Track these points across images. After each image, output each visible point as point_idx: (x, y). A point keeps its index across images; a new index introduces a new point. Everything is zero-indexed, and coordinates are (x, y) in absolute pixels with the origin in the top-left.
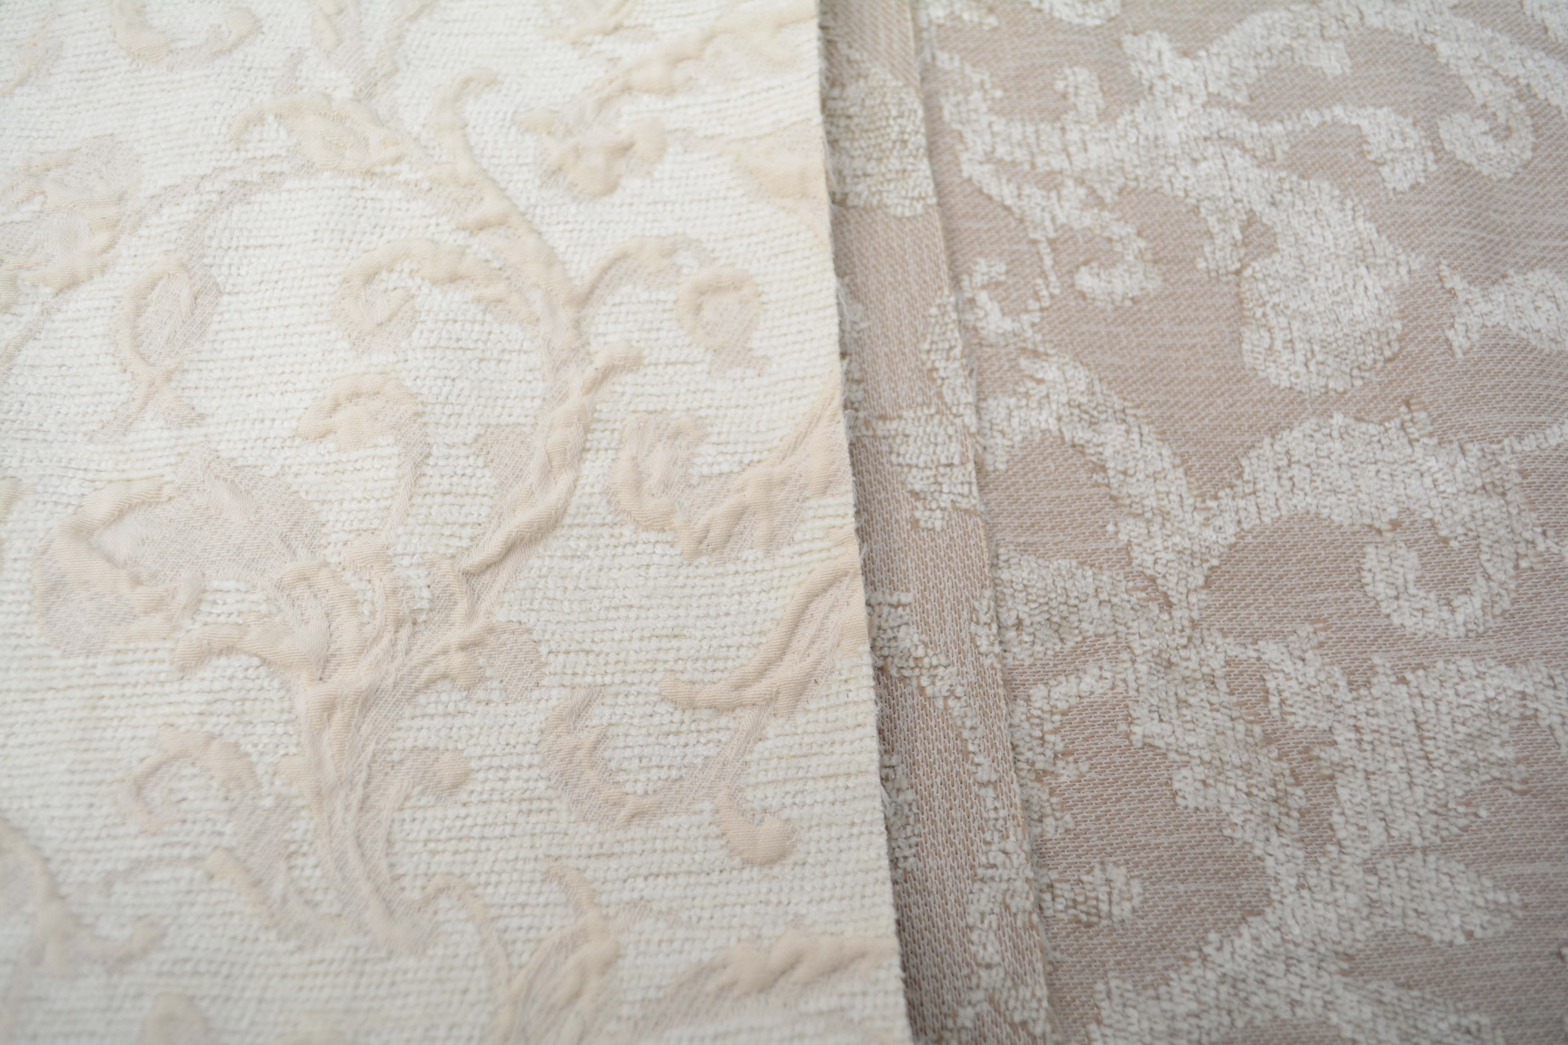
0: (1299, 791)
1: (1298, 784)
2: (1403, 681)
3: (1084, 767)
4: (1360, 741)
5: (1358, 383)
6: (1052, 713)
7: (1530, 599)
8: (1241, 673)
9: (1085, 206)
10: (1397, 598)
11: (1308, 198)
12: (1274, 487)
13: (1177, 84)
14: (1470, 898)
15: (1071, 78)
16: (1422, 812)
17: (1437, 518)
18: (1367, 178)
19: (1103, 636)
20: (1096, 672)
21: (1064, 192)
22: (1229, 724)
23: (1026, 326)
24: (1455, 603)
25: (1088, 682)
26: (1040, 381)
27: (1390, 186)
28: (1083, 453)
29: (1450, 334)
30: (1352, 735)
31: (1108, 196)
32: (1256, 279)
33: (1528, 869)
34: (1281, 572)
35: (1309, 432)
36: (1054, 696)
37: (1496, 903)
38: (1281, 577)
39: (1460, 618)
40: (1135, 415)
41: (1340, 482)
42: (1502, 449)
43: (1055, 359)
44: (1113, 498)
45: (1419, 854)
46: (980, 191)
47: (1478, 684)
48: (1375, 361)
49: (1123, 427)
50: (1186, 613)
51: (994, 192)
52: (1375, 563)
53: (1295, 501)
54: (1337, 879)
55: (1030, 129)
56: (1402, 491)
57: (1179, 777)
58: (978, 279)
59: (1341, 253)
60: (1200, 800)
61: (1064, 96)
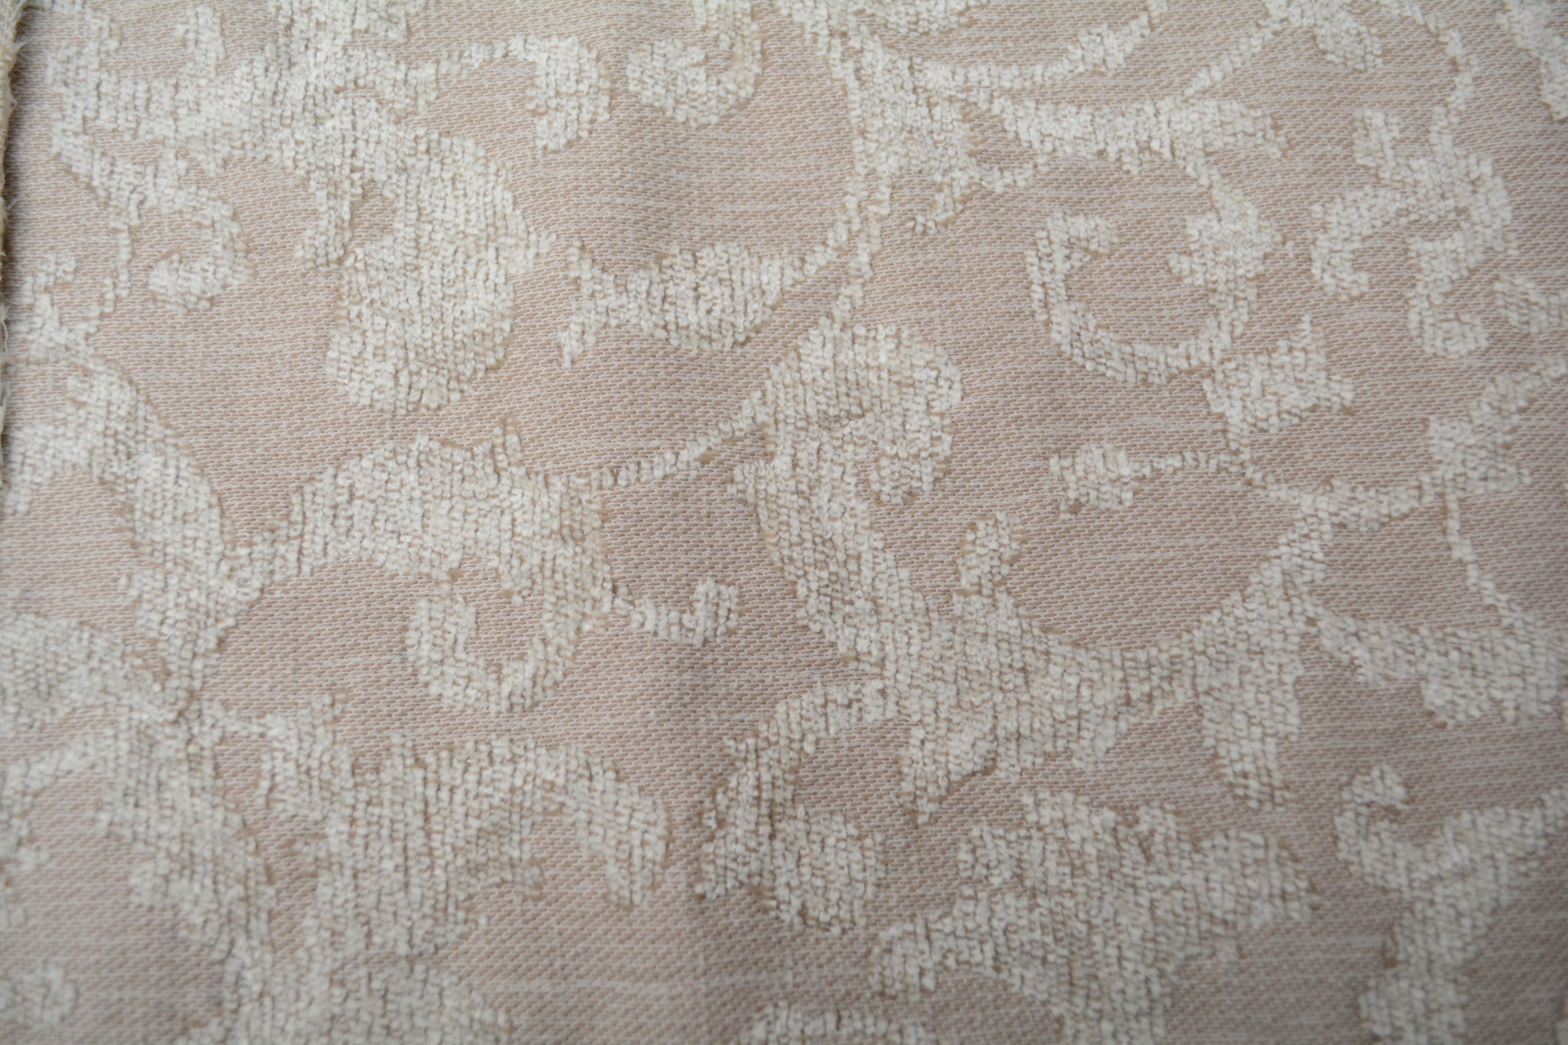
0: (270, 891)
1: (270, 881)
2: (419, 762)
3: (44, 856)
4: (352, 835)
5: (455, 397)
6: (24, 794)
7: (586, 670)
8: (236, 753)
9: (181, 183)
10: (442, 662)
11: (448, 161)
12: (325, 528)
13: (322, 19)
14: (455, 1015)
15: (193, 21)
16: (416, 916)
17: (503, 568)
18: (520, 133)
19: (92, 707)
20: (80, 747)
21: (163, 166)
22: (209, 812)
23: (80, 339)
24: (505, 671)
25: (70, 759)
26: (81, 405)
27: (540, 144)
28: (113, 492)
29: (563, 336)
30: (345, 827)
31: (211, 169)
32: (357, 270)
33: (523, 986)
34: (312, 632)
35: (380, 460)
36: (33, 773)
37: (482, 1022)
38: (310, 638)
39: (506, 689)
40: (175, 446)
41: (407, 522)
42: (589, 484)
43: (103, 377)
44: (134, 545)
45: (403, 964)
46: (68, 171)
47: (508, 769)
48: (475, 371)
49: (160, 460)
50: (186, 682)
51: (81, 169)
52: (425, 620)
53: (348, 545)
54: (304, 989)
55: (142, 87)
56: (472, 534)
57: (137, 871)
58: (42, 279)
59: (469, 230)
60: (158, 897)
61: (184, 43)
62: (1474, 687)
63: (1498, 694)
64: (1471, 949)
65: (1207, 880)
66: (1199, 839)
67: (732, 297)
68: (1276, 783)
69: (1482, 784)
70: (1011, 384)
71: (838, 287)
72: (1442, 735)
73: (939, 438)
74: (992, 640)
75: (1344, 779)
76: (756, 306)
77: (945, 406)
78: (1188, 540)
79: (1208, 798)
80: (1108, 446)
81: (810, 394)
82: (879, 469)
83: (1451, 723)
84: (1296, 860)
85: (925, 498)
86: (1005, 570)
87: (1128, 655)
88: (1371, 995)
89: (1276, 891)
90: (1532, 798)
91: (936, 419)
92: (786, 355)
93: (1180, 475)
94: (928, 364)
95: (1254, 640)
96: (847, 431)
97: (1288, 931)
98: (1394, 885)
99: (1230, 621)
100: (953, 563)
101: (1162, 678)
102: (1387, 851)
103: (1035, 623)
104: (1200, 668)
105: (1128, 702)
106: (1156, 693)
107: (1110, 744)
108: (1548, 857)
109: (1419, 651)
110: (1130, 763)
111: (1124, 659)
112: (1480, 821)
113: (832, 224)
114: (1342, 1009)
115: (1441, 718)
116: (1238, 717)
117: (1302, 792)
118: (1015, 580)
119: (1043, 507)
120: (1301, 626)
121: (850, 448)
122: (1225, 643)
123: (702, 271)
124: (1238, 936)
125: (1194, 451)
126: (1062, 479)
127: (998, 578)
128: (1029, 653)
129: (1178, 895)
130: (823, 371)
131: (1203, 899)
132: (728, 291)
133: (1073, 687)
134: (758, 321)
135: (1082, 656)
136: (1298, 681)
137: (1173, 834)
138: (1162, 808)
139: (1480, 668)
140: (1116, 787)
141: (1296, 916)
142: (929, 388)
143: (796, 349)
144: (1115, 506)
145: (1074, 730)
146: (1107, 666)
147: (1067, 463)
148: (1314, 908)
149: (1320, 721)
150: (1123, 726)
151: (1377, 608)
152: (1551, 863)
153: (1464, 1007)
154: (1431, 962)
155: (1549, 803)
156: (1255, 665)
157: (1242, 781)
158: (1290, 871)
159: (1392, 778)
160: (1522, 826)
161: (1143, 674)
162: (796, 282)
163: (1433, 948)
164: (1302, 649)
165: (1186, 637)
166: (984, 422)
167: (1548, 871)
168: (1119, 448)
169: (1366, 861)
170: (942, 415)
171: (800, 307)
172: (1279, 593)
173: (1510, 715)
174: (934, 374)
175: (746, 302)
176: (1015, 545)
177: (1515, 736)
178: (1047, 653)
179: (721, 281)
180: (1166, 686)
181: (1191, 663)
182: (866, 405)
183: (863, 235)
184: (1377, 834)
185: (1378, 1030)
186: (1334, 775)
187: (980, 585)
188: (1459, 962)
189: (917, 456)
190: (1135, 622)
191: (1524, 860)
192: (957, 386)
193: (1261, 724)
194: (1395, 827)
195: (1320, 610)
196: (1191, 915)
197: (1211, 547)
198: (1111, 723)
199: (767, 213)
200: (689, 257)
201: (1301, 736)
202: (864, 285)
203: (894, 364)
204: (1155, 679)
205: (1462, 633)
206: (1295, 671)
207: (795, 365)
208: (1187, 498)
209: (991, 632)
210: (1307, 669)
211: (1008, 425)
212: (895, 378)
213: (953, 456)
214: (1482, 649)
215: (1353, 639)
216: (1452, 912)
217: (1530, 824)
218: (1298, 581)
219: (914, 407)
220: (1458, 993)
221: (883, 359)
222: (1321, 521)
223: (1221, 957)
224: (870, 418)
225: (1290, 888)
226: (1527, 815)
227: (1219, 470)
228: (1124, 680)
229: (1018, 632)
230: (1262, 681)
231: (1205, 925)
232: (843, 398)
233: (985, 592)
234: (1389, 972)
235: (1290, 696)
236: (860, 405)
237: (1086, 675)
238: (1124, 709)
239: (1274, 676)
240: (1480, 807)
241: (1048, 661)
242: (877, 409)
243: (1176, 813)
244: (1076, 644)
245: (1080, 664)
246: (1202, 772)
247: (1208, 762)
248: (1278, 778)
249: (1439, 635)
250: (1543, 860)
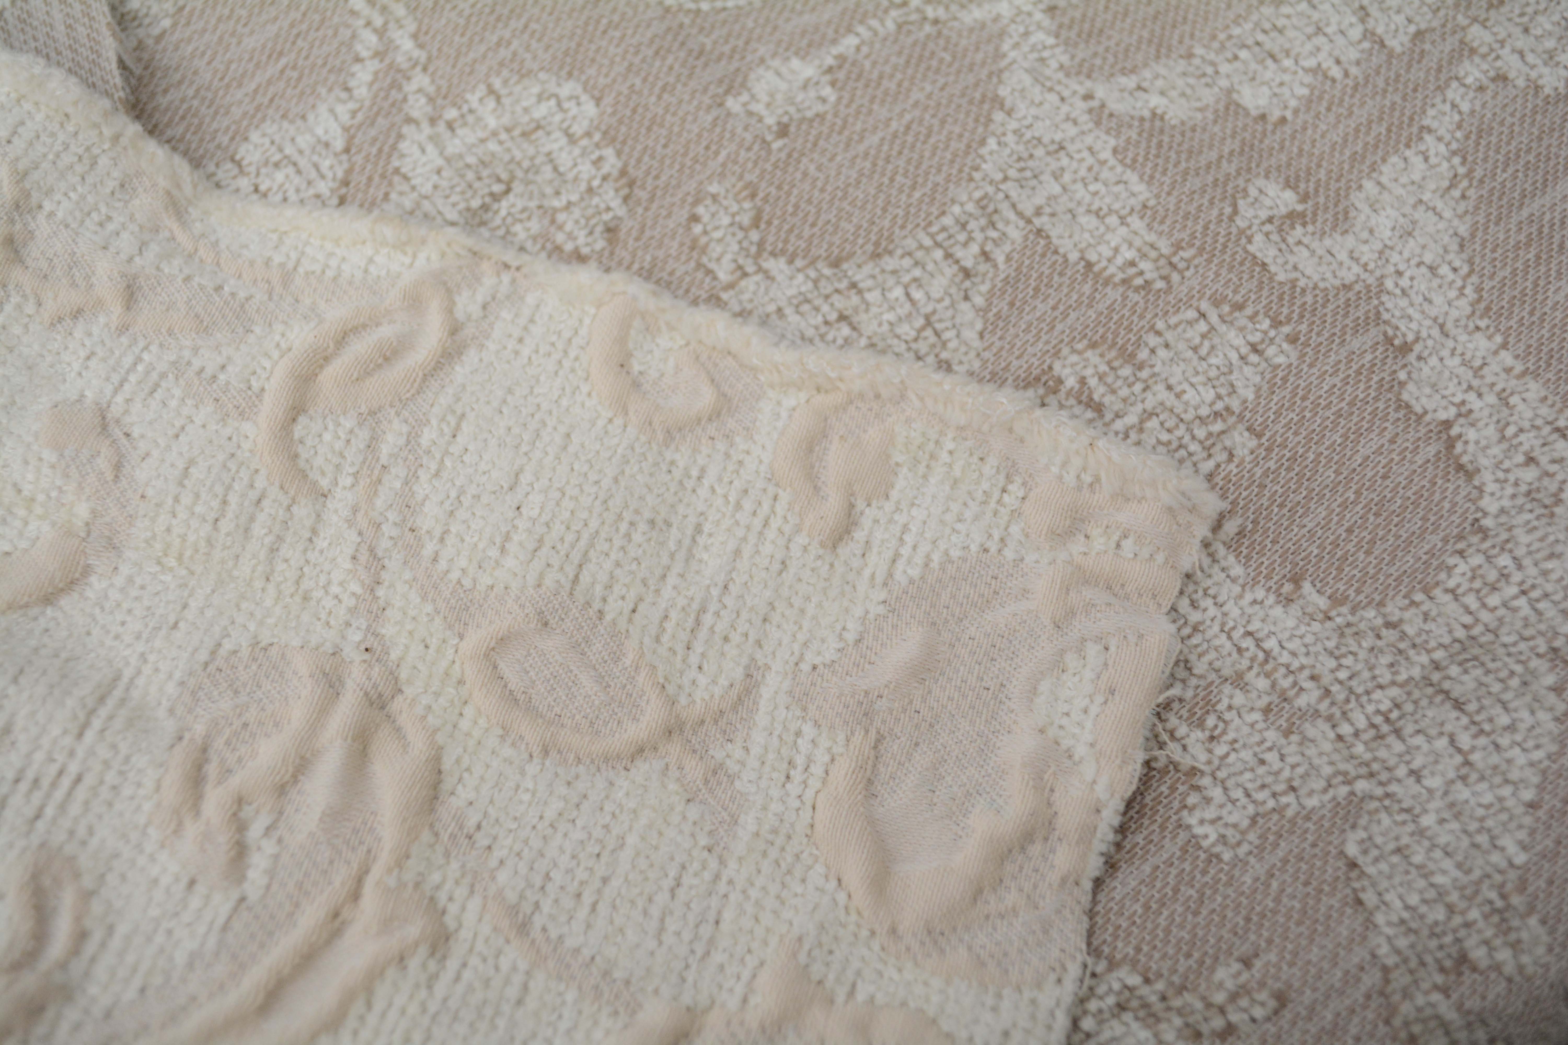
62: (1285, 70)
63: (1311, 63)
64: (1468, 290)
65: (1169, 388)
66: (1133, 355)
67: (299, 172)
68: (1166, 251)
69: (1359, 148)
70: (637, 60)
71: (400, 88)
72: (1288, 129)
73: (600, 159)
74: (788, 311)
75: (1228, 210)
76: (327, 163)
77: (585, 123)
78: (916, 95)
79: (1111, 308)
80: (776, 63)
81: (440, 202)
82: (560, 228)
83: (1289, 115)
84: (1239, 307)
85: (627, 224)
86: (755, 236)
87: (934, 229)
88: (1411, 387)
89: (1244, 350)
90: (1415, 130)
91: (585, 142)
92: (390, 184)
93: (865, 50)
94: (540, 98)
95: (1046, 140)
96: (503, 213)
97: (1285, 380)
98: (1353, 278)
99: (1010, 138)
100: (699, 265)
101: (983, 230)
102: (1320, 252)
103: (820, 265)
104: (1013, 194)
105: (967, 273)
106: (988, 248)
107: (979, 326)
108: (1471, 171)
109: (1209, 70)
110: (1012, 331)
111: (932, 236)
112: (1384, 180)
113: (354, 36)
114: (1393, 416)
115: (1276, 114)
116: (1083, 220)
117: (1198, 243)
118: (771, 239)
119: (749, 149)
120: (1081, 105)
121: (518, 228)
122: (1020, 159)
123: (252, 169)
124: (1241, 417)
125: (861, 22)
126: (750, 114)
127: (753, 249)
128: (836, 298)
129: (1153, 423)
130: (439, 172)
131: (1179, 409)
132: (291, 170)
133: (903, 298)
134: (340, 174)
135: (889, 263)
136: (1115, 151)
137: (1103, 368)
138: (1074, 351)
139: (1276, 50)
140: (1015, 363)
141: (1281, 359)
142: (558, 118)
143: (397, 171)
144: (820, 108)
145: (933, 339)
146: (919, 254)
147: (745, 97)
148: (1293, 339)
149: (1164, 172)
150: (979, 300)
151: (1140, 57)
152: (1478, 173)
153: (1504, 346)
154: (1442, 326)
155: (1435, 125)
156: (1065, 161)
157: (1132, 271)
158: (1243, 322)
159: (1273, 189)
160: (1426, 159)
161: (962, 237)
162: (354, 114)
163: (1433, 312)
164: (1098, 123)
165: (977, 176)
166: (634, 111)
167: (1481, 181)
168: (787, 59)
169: (1308, 272)
170: (588, 134)
171: (373, 132)
172: (1038, 89)
173: (1336, 72)
174: (553, 102)
175: (316, 166)
176: (747, 205)
177: (1355, 88)
178: (853, 285)
179: (277, 165)
180: (994, 234)
181: (1001, 196)
182: (504, 176)
183: (392, 25)
184: (1299, 243)
185: (1443, 415)
186: (1215, 212)
187: (740, 267)
188: (1468, 310)
189: (590, 190)
190: (917, 195)
191: (1451, 186)
192: (584, 98)
193: (1111, 211)
194: (1310, 228)
195: (1088, 84)
196: (1181, 431)
197: (942, 89)
198: (964, 306)
199: (282, 72)
200: (229, 165)
201: (1157, 196)
202: (425, 69)
203: (506, 120)
204: (978, 236)
205: (1236, 31)
206: (1105, 144)
207: (405, 187)
208: (887, 61)
209: (783, 303)
210: (1117, 137)
211: (659, 97)
212: (516, 132)
213: (626, 165)
214: (1265, 32)
215: (1140, 94)
216: (1423, 270)
217: (1432, 152)
218: (1048, 72)
219: (555, 146)
220: (1490, 338)
221: (492, 123)
222: (1030, 14)
223: (1239, 452)
224: (517, 187)
225: (1256, 337)
226: (1423, 148)
227: (900, 27)
228: (948, 256)
229: (810, 285)
230: (1083, 172)
231: (1201, 433)
232: (477, 185)
233: (750, 269)
234: (1412, 357)
235: (1119, 169)
236: (499, 180)
237: (906, 279)
238: (967, 284)
239: (1090, 160)
240: (1373, 168)
241: (860, 292)
242: (520, 174)
243: (1093, 345)
244: (876, 256)
245: (894, 272)
246: (1087, 289)
247: (1085, 276)
248: (1165, 247)
249: (1216, 45)
250: (1469, 174)
